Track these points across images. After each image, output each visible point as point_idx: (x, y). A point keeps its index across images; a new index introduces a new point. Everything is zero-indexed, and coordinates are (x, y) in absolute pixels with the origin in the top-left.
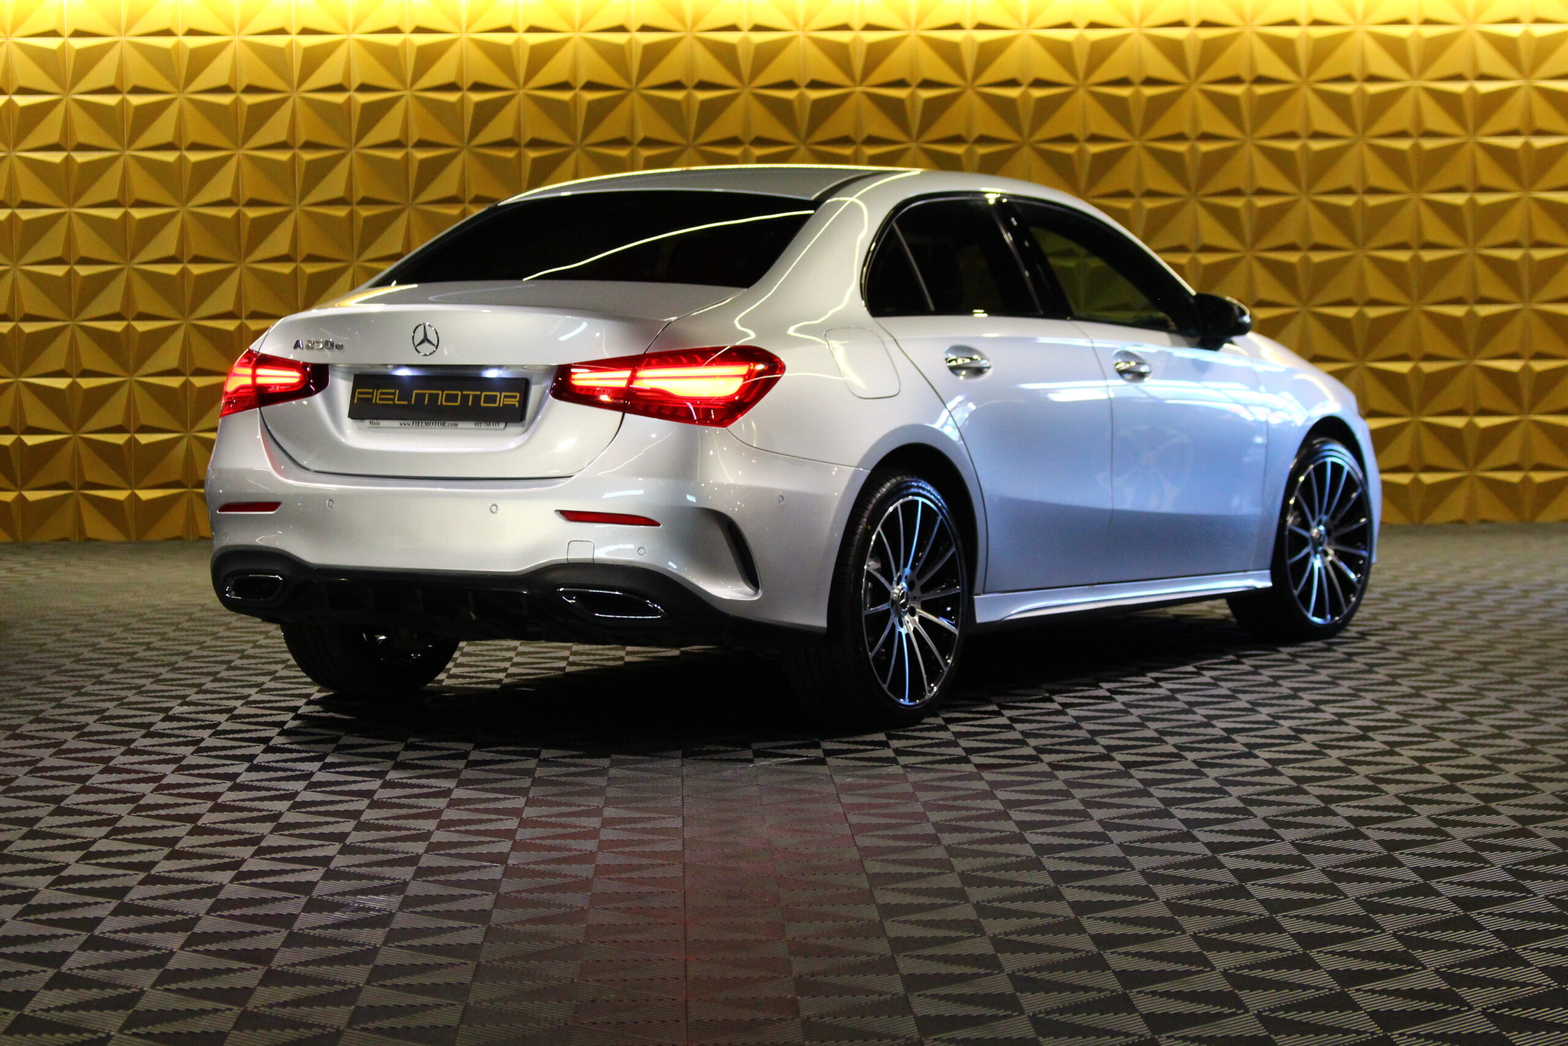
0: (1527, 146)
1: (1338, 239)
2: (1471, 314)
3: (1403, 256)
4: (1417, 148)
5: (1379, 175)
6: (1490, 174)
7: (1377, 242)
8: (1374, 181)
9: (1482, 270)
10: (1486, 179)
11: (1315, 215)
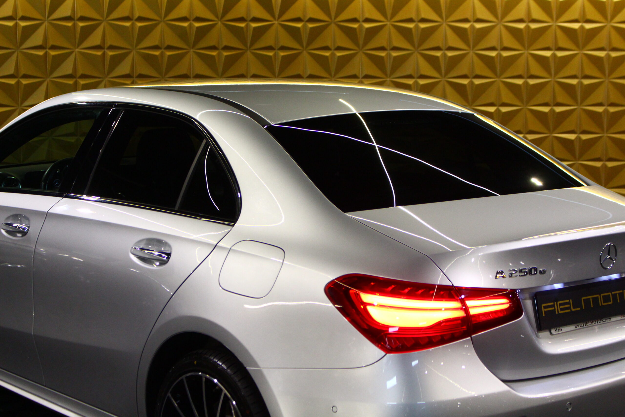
0: (582, 27)
1: (487, 72)
2: (552, 111)
3: (519, 82)
4: (528, 27)
5: (508, 41)
6: (563, 41)
7: (508, 74)
8: (506, 44)
9: (558, 89)
10: (561, 44)
11: (477, 60)
